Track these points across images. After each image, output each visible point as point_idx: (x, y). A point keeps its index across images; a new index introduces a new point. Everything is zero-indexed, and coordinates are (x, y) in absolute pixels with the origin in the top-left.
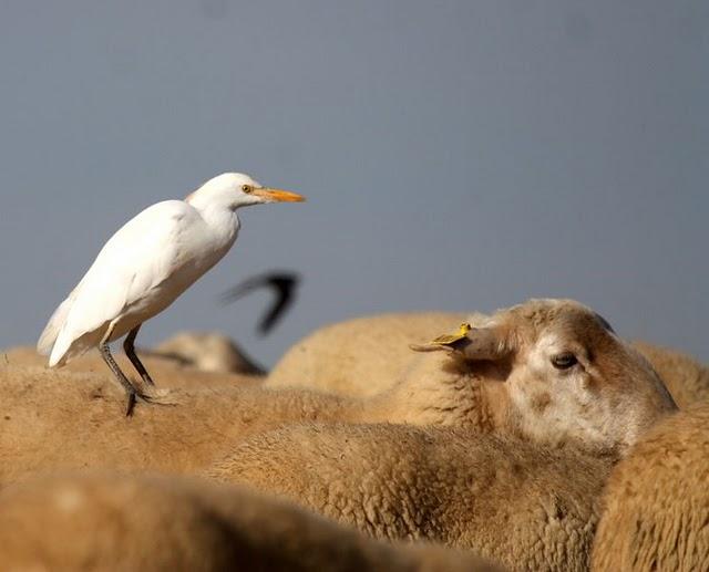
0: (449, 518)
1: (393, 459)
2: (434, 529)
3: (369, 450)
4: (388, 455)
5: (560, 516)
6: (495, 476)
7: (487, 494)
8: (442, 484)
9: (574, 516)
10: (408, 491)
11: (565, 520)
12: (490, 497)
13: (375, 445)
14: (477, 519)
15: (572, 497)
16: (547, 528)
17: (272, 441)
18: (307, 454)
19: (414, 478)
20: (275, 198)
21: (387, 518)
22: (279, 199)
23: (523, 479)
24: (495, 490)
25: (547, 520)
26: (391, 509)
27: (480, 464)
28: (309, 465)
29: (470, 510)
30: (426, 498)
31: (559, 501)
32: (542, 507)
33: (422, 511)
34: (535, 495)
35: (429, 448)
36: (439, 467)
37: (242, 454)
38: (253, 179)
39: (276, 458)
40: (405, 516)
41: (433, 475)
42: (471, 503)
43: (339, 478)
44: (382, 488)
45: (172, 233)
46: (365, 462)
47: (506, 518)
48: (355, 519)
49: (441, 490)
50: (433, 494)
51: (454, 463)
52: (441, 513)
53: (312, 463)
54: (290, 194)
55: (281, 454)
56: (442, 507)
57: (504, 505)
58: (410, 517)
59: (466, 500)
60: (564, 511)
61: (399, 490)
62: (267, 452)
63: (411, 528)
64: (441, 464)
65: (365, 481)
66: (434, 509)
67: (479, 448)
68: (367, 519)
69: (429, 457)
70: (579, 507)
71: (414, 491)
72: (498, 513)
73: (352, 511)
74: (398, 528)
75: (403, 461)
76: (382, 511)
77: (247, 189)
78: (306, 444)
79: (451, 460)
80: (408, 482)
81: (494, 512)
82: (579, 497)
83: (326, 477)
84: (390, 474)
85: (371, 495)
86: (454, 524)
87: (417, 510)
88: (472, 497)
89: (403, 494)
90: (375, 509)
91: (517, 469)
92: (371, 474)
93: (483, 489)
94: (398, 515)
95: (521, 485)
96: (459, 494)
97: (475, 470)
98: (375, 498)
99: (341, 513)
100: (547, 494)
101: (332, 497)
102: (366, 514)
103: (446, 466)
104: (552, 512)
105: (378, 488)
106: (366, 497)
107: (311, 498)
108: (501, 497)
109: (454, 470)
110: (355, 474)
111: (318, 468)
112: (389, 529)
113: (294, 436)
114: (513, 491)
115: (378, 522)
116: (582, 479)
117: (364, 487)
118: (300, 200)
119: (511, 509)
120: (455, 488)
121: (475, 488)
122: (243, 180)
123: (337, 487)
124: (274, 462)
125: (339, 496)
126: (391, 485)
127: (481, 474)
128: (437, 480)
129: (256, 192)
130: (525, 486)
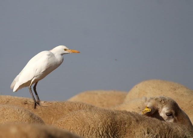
0: (120, 134)
1: (106, 119)
2: (116, 137)
3: (100, 117)
4: (105, 118)
5: (148, 133)
6: (131, 123)
7: (129, 127)
8: (118, 125)
9: (152, 133)
10: (110, 127)
11: (149, 134)
12: (130, 128)
13: (102, 115)
14: (127, 134)
15: (151, 128)
16: (145, 136)
17: (76, 113)
18: (85, 117)
19: (111, 124)
20: (72, 52)
21: (105, 134)
22: (73, 52)
23: (138, 123)
24: (132, 126)
25: (145, 134)
26: (106, 132)
27: (128, 120)
28: (85, 120)
29: (125, 131)
30: (114, 129)
31: (148, 129)
32: (144, 130)
33: (113, 132)
34: (142, 127)
35: (115, 116)
36: (118, 121)
37: (68, 117)
38: (67, 47)
39: (77, 118)
40: (109, 134)
41: (116, 123)
42: (125, 130)
43: (93, 123)
44: (104, 126)
45: (47, 59)
46: (99, 119)
47: (134, 133)
48: (97, 134)
49: (118, 127)
50: (116, 128)
51: (121, 120)
52: (118, 132)
53: (86, 119)
54: (76, 51)
55: (78, 117)
56: (118, 131)
57: (134, 130)
58: (110, 134)
59: (124, 129)
60: (149, 132)
61: (108, 127)
62: (74, 116)
63: (111, 137)
64: (118, 120)
65: (100, 124)
66: (116, 132)
67: (127, 115)
68: (100, 134)
69: (115, 118)
70: (153, 131)
71: (111, 127)
72: (132, 132)
73: (96, 132)
74: (107, 137)
75: (109, 120)
76: (104, 132)
77: (65, 50)
78: (84, 114)
79: (120, 119)
80: (110, 125)
81: (131, 132)
82: (153, 128)
83: (90, 123)
84: (106, 123)
85: (101, 128)
86: (121, 135)
87: (112, 132)
88: (126, 128)
89: (108, 128)
90: (102, 132)
91: (137, 121)
92: (101, 123)
93: (129, 126)
94: (108, 133)
95: (138, 125)
96: (123, 128)
97: (126, 121)
98: (102, 129)
99: (93, 133)
100: (145, 127)
101: (91, 128)
102: (99, 133)
103: (119, 121)
104: (146, 132)
105: (103, 126)
106: (100, 128)
107: (86, 128)
108: (133, 128)
109: (121, 121)
110: (97, 122)
111: (88, 121)
112: (105, 137)
113: (81, 112)
114: (136, 126)
115: (103, 135)
116: (153, 124)
117: (99, 126)
118: (79, 52)
119: (135, 131)
120: (121, 126)
121: (126, 126)
122: (64, 47)
123: (92, 126)
124: (76, 119)
125: (93, 128)
126: (106, 126)
127: (128, 122)
128: (117, 124)
129: (68, 50)
130: (139, 125)
